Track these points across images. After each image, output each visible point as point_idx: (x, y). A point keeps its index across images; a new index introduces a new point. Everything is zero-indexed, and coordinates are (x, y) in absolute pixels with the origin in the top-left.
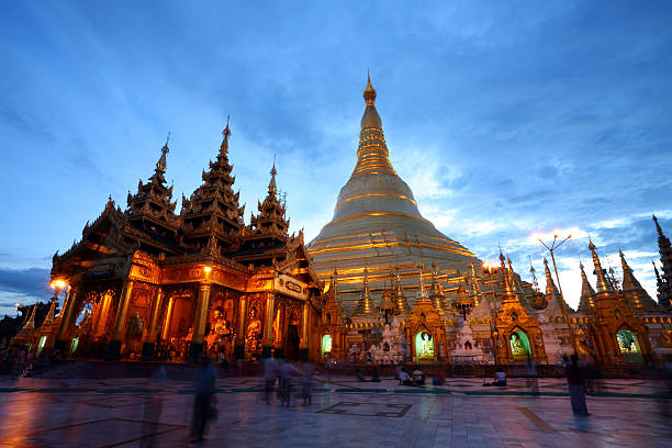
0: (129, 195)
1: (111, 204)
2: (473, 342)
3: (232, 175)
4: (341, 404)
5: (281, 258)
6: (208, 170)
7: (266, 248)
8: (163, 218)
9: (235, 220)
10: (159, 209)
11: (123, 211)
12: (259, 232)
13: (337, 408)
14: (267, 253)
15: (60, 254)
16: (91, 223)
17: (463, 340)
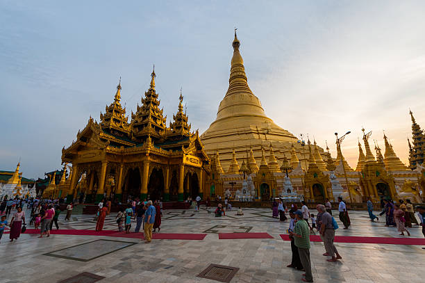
0: (101, 114)
1: (91, 120)
2: (292, 188)
3: (158, 100)
4: (216, 226)
5: (186, 146)
6: (145, 98)
7: (179, 141)
8: (121, 127)
9: (161, 125)
10: (119, 121)
11: (98, 123)
12: (174, 132)
13: (213, 229)
14: (179, 143)
15: (65, 148)
16: (81, 130)
17: (286, 188)
